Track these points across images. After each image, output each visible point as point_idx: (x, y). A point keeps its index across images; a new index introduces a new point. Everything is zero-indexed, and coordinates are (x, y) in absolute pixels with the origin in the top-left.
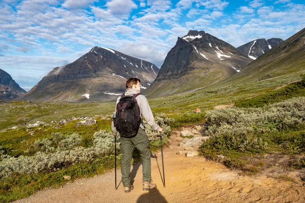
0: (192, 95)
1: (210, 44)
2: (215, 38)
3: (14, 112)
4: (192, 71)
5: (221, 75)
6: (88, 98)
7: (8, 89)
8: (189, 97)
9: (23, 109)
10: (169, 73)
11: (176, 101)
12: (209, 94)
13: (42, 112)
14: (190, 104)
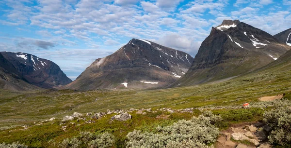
0: (227, 83)
1: (245, 33)
2: (250, 26)
3: (61, 99)
4: (227, 60)
5: (257, 63)
6: (126, 86)
7: (56, 78)
8: (224, 85)
9: (69, 96)
10: (204, 62)
11: (210, 89)
12: (245, 82)
13: (85, 99)
14: (225, 93)
